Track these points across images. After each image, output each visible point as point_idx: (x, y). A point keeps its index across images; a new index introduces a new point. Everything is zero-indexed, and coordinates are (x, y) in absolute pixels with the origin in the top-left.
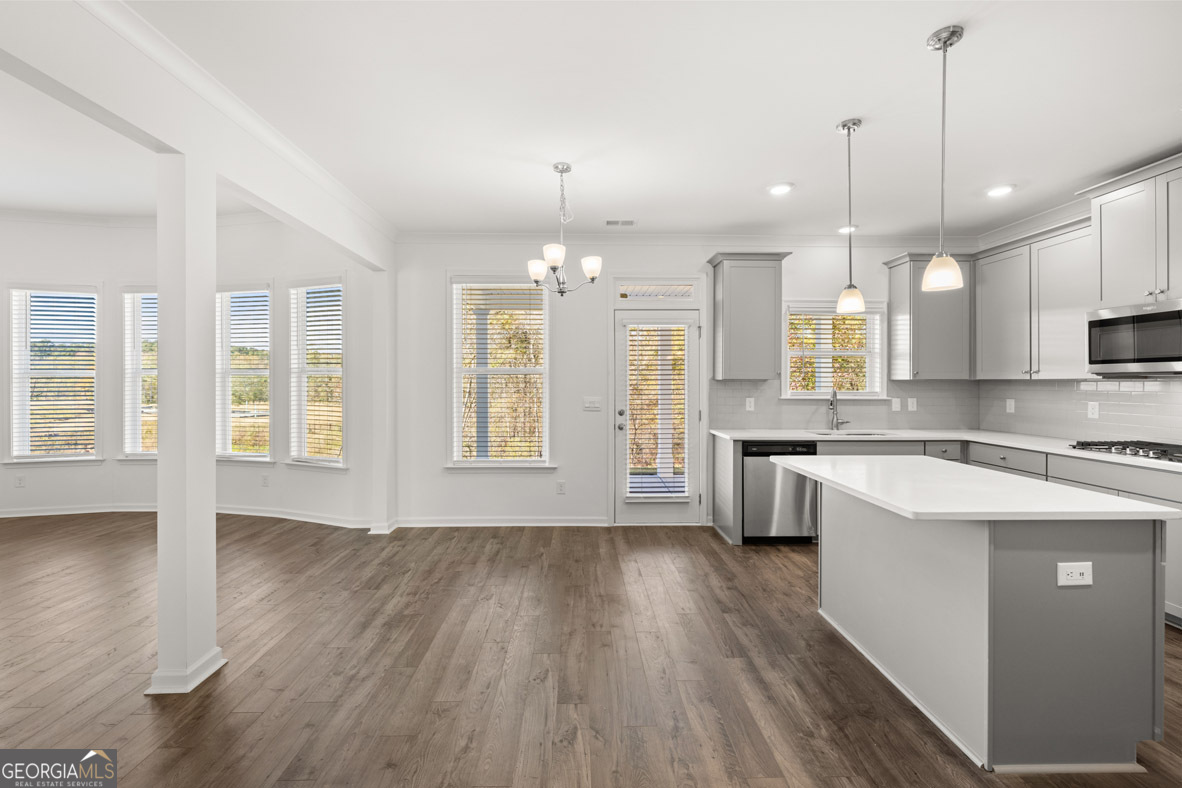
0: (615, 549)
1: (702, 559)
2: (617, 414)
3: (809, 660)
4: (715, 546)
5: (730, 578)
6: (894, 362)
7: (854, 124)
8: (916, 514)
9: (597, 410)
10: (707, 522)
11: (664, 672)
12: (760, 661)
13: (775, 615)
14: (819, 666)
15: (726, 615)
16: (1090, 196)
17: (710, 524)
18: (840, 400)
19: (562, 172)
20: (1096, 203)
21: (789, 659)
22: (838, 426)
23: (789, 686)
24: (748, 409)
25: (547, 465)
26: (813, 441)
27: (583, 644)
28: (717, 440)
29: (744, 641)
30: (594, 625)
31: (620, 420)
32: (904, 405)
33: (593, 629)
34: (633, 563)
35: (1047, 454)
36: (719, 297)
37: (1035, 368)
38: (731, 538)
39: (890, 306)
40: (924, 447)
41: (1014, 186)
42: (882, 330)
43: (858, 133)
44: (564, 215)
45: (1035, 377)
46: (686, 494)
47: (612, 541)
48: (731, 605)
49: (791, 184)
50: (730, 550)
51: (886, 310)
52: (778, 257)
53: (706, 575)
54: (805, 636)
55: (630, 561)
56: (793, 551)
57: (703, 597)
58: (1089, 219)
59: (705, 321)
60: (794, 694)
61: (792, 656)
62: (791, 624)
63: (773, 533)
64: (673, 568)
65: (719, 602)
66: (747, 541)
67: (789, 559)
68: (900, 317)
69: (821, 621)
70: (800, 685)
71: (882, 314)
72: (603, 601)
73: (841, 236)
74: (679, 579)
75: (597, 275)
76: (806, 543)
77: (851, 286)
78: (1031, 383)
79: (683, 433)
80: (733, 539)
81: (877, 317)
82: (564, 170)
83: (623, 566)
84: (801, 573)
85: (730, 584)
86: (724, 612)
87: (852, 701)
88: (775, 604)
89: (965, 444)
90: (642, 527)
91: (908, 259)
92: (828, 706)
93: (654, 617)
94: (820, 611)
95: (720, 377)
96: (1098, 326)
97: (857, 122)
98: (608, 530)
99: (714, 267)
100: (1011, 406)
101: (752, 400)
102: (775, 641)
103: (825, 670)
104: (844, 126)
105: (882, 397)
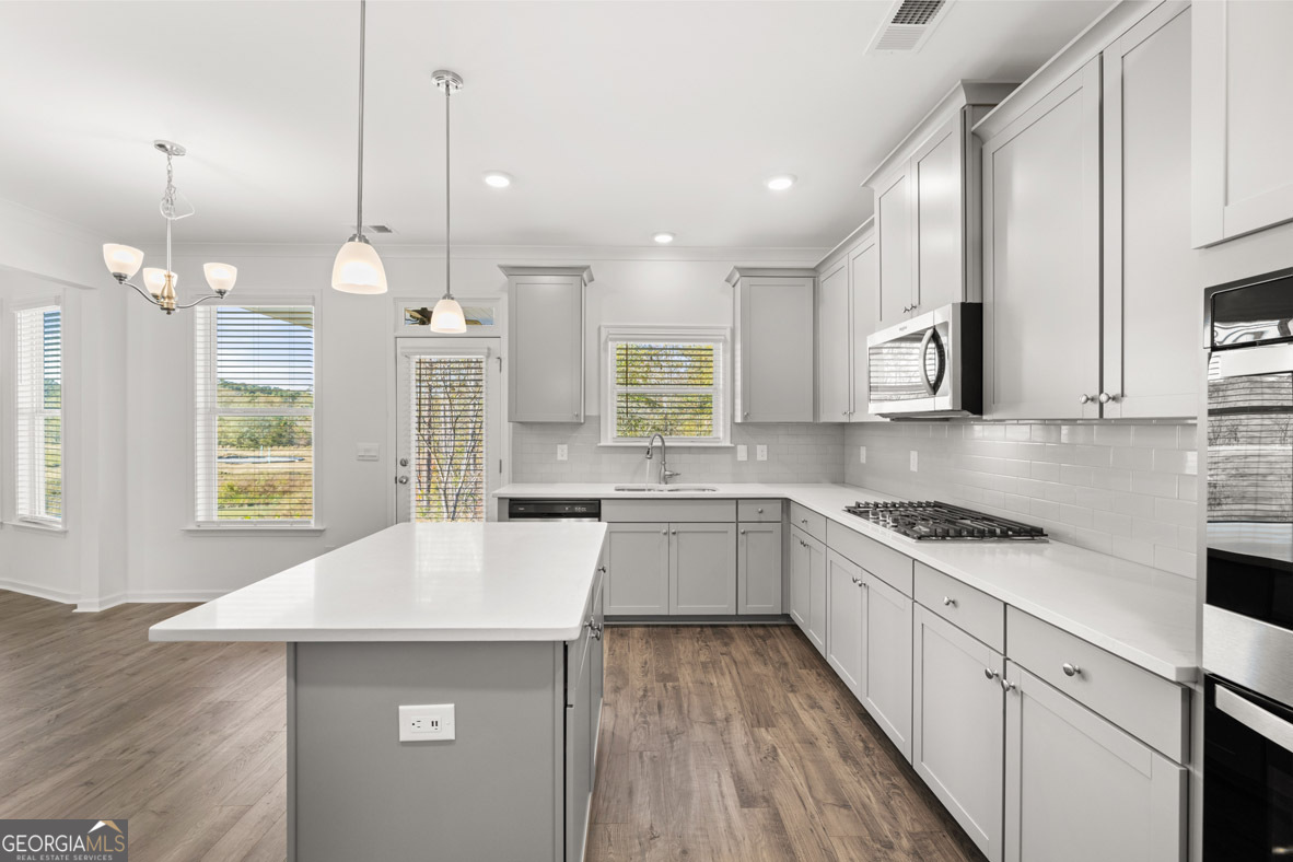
2: (399, 464)
6: (736, 401)
9: (374, 459)
18: (671, 447)
19: (170, 153)
20: (877, 196)
24: (559, 458)
25: (312, 526)
26: (604, 499)
31: (402, 471)
32: (751, 453)
35: (827, 518)
39: (734, 333)
40: (736, 506)
42: (725, 362)
51: (729, 338)
52: (578, 271)
71: (724, 342)
79: (482, 488)
81: (720, 346)
89: (786, 502)
91: (739, 275)
101: (565, 446)
105: (723, 445)
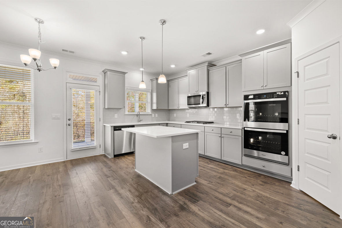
0: (66, 168)
1: (101, 164)
2: (67, 120)
3: (133, 184)
4: (105, 159)
5: (110, 167)
6: (153, 105)
7: (143, 38)
8: (157, 136)
9: (58, 119)
10: (103, 153)
11: (86, 203)
12: (118, 188)
13: (123, 174)
14: (135, 184)
15: (108, 179)
16: (187, 71)
17: (104, 153)
18: (141, 114)
19: (39, 22)
20: (188, 72)
21: (127, 185)
22: (140, 121)
23: (127, 192)
24: (115, 117)
25: (33, 141)
26: (134, 125)
27: (50, 205)
28: (106, 127)
29: (114, 184)
30: (56, 196)
31: (69, 122)
32: (155, 115)
33: (55, 198)
34: (74, 171)
35: (181, 124)
36: (106, 83)
37: (179, 106)
38: (110, 156)
39: (152, 90)
40: (159, 124)
41: (175, 65)
42: (150, 96)
43: (144, 41)
44: (40, 39)
45: (179, 108)
46: (95, 145)
47: (66, 166)
48: (110, 175)
49: (127, 52)
50: (110, 160)
51: (151, 91)
52: (124, 73)
53: (102, 169)
54: (131, 177)
55: (73, 170)
56: (129, 156)
57: (100, 175)
58: (187, 75)
59: (102, 90)
60: (128, 194)
61: (128, 184)
62: (128, 175)
63: (123, 152)
64: (90, 169)
65: (106, 175)
66: (115, 156)
67: (128, 159)
68: (154, 94)
69: (136, 172)
70: (130, 191)
71: (150, 93)
72: (60, 187)
73: (140, 70)
74: (92, 172)
75: (57, 66)
76: (132, 153)
77: (143, 81)
78: (178, 110)
79: (94, 126)
80: (111, 156)
81: (149, 93)
82: (41, 22)
83: (70, 173)
84: (130, 162)
85: (110, 169)
86: (107, 178)
87: (143, 190)
88: (123, 172)
89: (167, 124)
90: (78, 159)
91: (155, 79)
92: (137, 194)
93: (82, 186)
94: (136, 170)
95: (106, 107)
96: (189, 97)
97: (144, 38)
98: (64, 162)
99: (105, 73)
100: (175, 115)
101: (117, 114)
102: (123, 181)
103: (137, 184)
104: (141, 38)
105: (150, 114)
